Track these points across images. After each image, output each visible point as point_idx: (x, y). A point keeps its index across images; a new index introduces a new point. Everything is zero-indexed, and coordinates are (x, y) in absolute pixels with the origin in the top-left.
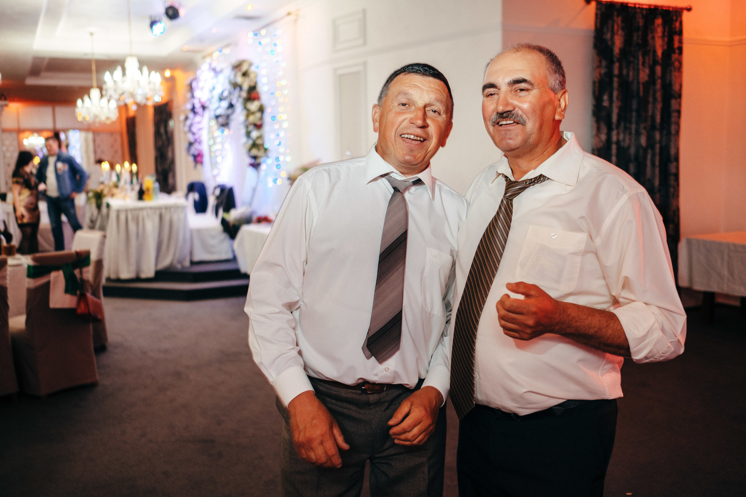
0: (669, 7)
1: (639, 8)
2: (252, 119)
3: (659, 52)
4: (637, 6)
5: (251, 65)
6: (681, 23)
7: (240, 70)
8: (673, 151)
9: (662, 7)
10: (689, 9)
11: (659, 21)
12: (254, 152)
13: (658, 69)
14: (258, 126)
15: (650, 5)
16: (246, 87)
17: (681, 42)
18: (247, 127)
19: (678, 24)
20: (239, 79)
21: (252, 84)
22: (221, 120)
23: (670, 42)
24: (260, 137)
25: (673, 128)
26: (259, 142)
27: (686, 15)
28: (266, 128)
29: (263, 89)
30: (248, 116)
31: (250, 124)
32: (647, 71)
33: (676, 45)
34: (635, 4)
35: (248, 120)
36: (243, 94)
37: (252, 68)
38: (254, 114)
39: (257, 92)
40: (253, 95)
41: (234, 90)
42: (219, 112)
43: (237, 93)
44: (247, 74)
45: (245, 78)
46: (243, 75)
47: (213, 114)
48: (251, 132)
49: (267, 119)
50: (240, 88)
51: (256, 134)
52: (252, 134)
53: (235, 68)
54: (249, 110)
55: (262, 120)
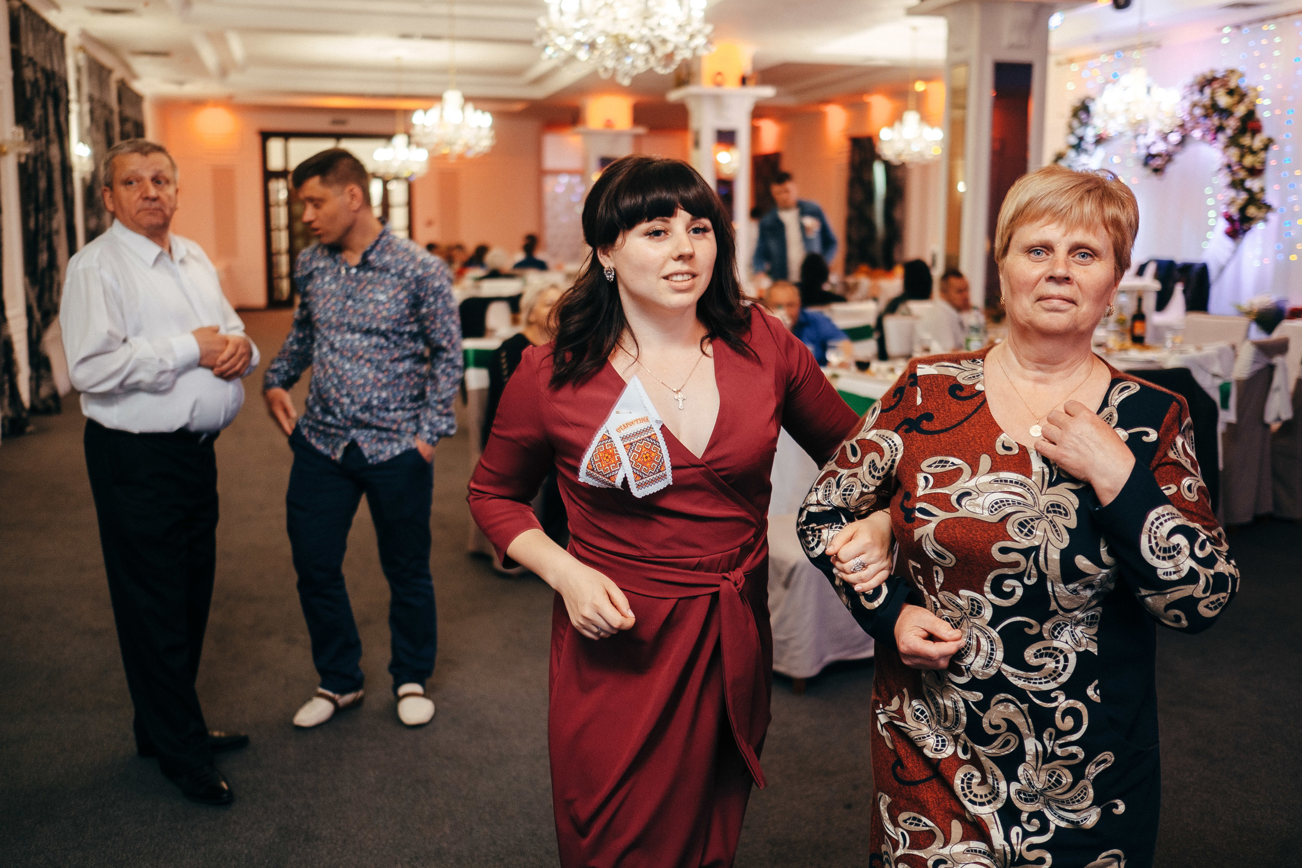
2: (1249, 160)
5: (1240, 77)
7: (1222, 86)
12: (1252, 211)
14: (1258, 172)
16: (1241, 111)
18: (1233, 173)
20: (1224, 101)
21: (1251, 108)
22: (1158, 162)
24: (1262, 190)
26: (1259, 196)
28: (1269, 174)
29: (1264, 115)
30: (1242, 156)
31: (1243, 167)
35: (1240, 162)
36: (1232, 124)
37: (1245, 83)
38: (1253, 152)
39: (1258, 121)
40: (1250, 125)
41: (1206, 116)
42: (1154, 150)
43: (1216, 120)
44: (1236, 93)
45: (1236, 98)
46: (1231, 92)
47: (1143, 152)
48: (1242, 181)
49: (1272, 163)
50: (1226, 113)
51: (1253, 184)
52: (1249, 184)
53: (1207, 82)
54: (1241, 147)
55: (1264, 163)
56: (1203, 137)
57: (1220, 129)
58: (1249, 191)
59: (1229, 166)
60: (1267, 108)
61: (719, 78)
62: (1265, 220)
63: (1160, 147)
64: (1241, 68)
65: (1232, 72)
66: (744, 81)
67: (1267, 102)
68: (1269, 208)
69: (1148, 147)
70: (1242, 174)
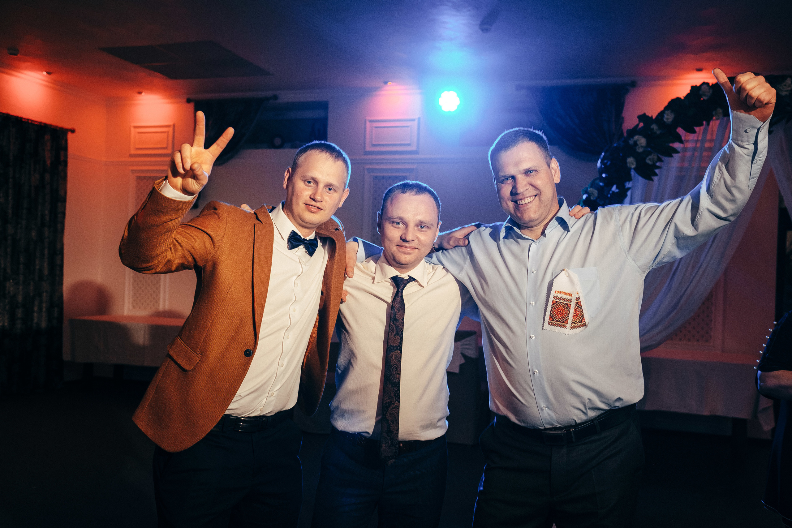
0: (57, 127)
1: (31, 123)
3: (48, 162)
4: (30, 122)
6: (66, 141)
8: (58, 246)
9: (51, 125)
10: (73, 131)
11: (47, 137)
13: (47, 177)
15: (41, 122)
17: (66, 156)
19: (63, 142)
23: (57, 155)
25: (59, 226)
27: (70, 136)
32: (37, 176)
33: (62, 158)
34: (28, 120)
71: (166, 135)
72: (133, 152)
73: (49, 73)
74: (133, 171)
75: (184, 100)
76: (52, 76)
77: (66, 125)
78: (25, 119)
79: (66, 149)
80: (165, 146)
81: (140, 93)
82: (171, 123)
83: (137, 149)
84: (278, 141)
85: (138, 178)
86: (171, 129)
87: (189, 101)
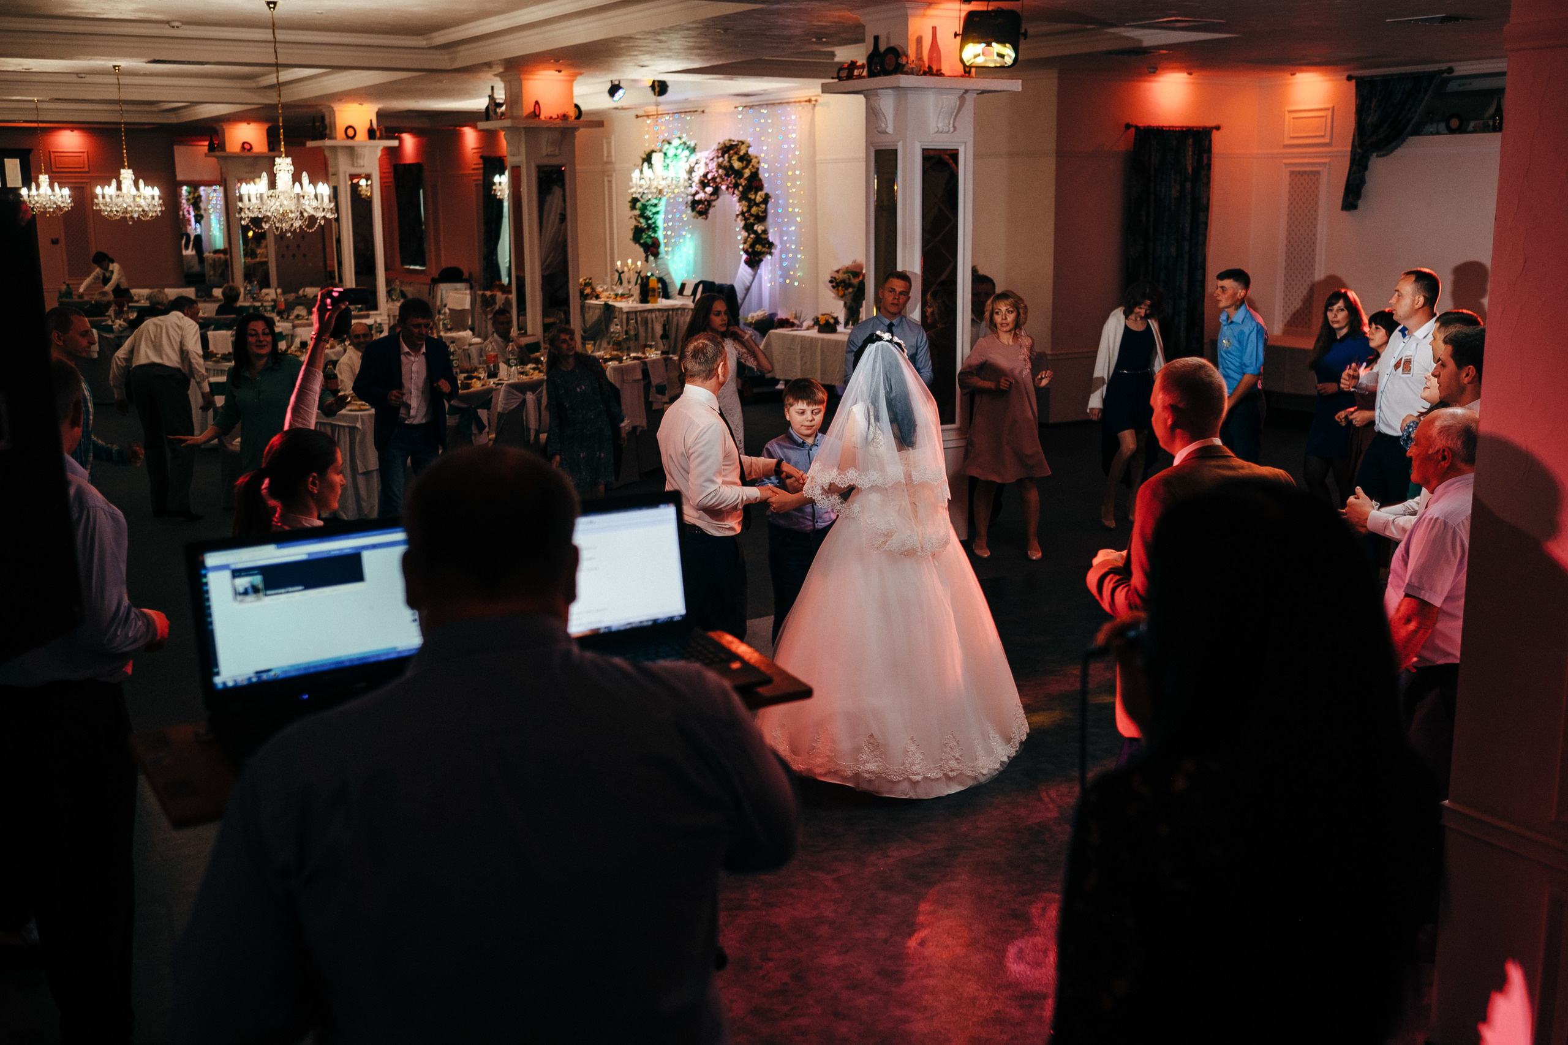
0: (1200, 127)
1: (1173, 130)
2: (754, 210)
3: (1190, 170)
4: (1171, 129)
5: (749, 147)
6: (1210, 141)
7: (736, 153)
8: (1200, 259)
9: (1193, 128)
10: (1218, 128)
11: (1191, 141)
12: (758, 247)
13: (1188, 186)
14: (762, 218)
15: (1183, 127)
16: (747, 173)
17: (1210, 159)
18: (746, 219)
19: (1207, 143)
20: (737, 165)
21: (753, 170)
23: (1200, 160)
24: (765, 232)
25: (1201, 238)
26: (763, 236)
27: (1215, 134)
28: (770, 220)
29: (764, 175)
30: (750, 207)
31: (752, 215)
32: (1178, 187)
33: (1205, 161)
35: (749, 211)
36: (743, 182)
37: (751, 151)
38: (758, 205)
39: (760, 180)
40: (754, 184)
41: (727, 175)
42: (697, 198)
43: (732, 179)
44: (746, 159)
45: (745, 163)
46: (741, 159)
47: (690, 198)
48: (753, 225)
49: (771, 211)
50: (739, 174)
51: (759, 228)
52: (755, 227)
53: (728, 149)
54: (749, 200)
55: (765, 211)
56: (727, 189)
57: (736, 186)
58: (755, 232)
59: (743, 213)
60: (767, 170)
61: (351, 132)
62: (771, 253)
63: (700, 196)
64: (749, 140)
65: (743, 143)
66: (372, 134)
67: (766, 166)
68: (771, 245)
69: (694, 195)
70: (752, 220)
71: (1324, 119)
72: (1287, 142)
73: (1190, 74)
74: (1286, 164)
75: (1345, 77)
76: (1193, 76)
77: (1209, 123)
78: (1166, 127)
79: (1209, 150)
80: (1323, 134)
81: (1293, 74)
82: (1329, 106)
83: (1292, 138)
84: (1455, 123)
85: (1292, 173)
86: (1329, 113)
87: (1349, 78)
